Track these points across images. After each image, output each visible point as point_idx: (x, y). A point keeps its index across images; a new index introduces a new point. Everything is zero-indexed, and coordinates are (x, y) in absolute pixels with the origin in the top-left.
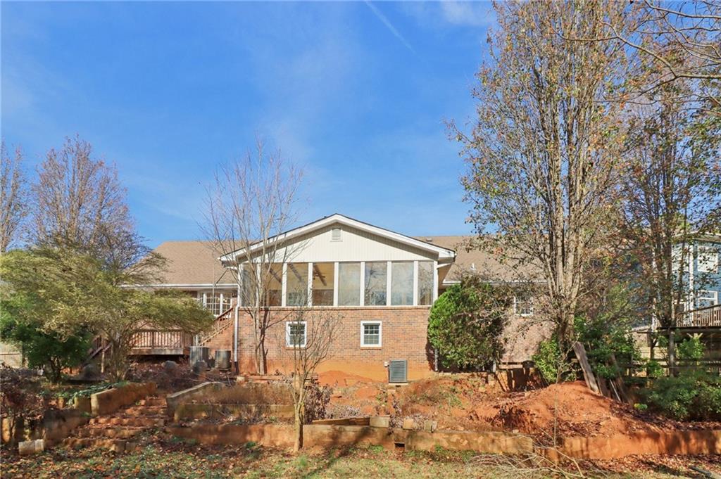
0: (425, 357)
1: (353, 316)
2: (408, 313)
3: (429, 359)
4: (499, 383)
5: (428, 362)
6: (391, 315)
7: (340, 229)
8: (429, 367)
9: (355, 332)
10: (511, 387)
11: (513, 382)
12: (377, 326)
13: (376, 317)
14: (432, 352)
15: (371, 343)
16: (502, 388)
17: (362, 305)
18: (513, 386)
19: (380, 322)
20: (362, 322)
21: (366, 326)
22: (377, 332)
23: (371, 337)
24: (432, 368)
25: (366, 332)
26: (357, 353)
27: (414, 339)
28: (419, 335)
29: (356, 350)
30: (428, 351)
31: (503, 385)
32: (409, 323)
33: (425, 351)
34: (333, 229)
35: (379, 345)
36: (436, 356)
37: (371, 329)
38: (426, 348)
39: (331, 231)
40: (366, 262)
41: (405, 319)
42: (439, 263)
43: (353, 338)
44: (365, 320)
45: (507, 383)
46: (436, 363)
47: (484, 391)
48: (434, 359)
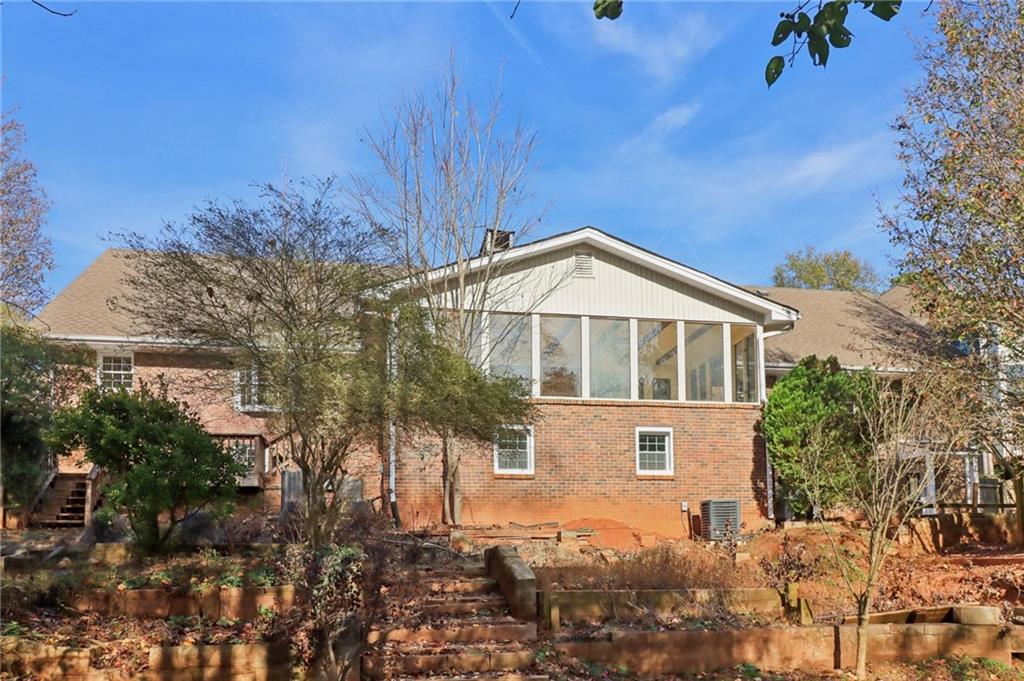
0: (751, 494)
1: (621, 417)
2: (719, 416)
3: (757, 498)
4: (919, 538)
5: (756, 502)
6: (689, 415)
7: (590, 255)
8: (759, 512)
9: (626, 448)
10: (937, 547)
11: (941, 536)
12: (662, 437)
13: (664, 421)
14: (762, 485)
15: (652, 467)
16: (924, 548)
17: (635, 398)
18: (941, 545)
19: (670, 430)
20: (638, 429)
21: (643, 437)
22: (662, 448)
23: (652, 457)
24: (764, 512)
25: (642, 448)
26: (631, 486)
27: (731, 462)
28: (739, 455)
29: (629, 479)
30: (755, 483)
31: (925, 542)
32: (722, 432)
33: (750, 484)
34: (577, 254)
35: (669, 472)
36: (770, 492)
37: (652, 443)
38: (752, 478)
39: (574, 258)
40: (640, 320)
41: (714, 425)
42: (766, 330)
43: (622, 457)
44: (643, 425)
45: (930, 539)
46: (770, 503)
47: (894, 553)
48: (766, 497)
